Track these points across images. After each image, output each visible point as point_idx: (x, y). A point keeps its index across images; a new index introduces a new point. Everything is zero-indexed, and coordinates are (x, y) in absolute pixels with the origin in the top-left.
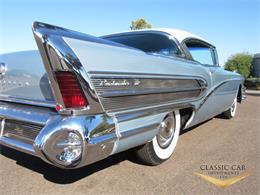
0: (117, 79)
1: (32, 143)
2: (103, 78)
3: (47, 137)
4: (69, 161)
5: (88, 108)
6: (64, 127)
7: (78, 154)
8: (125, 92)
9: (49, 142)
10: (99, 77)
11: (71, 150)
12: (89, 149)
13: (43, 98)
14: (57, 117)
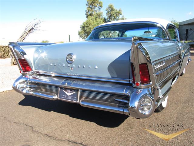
1: (128, 107)
5: (151, 83)
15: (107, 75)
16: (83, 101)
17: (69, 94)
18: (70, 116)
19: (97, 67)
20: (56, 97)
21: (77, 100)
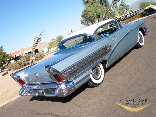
0: (69, 69)
1: (55, 94)
2: (65, 71)
3: (58, 91)
4: (65, 95)
5: (64, 80)
6: (60, 87)
7: (66, 92)
8: (73, 71)
9: (58, 92)
10: (64, 71)
11: (64, 92)
12: (68, 91)
13: (52, 80)
14: (58, 85)
15: (50, 80)
16: (47, 94)
17: (41, 92)
18: (51, 101)
19: (46, 77)
20: (37, 95)
21: (44, 94)
